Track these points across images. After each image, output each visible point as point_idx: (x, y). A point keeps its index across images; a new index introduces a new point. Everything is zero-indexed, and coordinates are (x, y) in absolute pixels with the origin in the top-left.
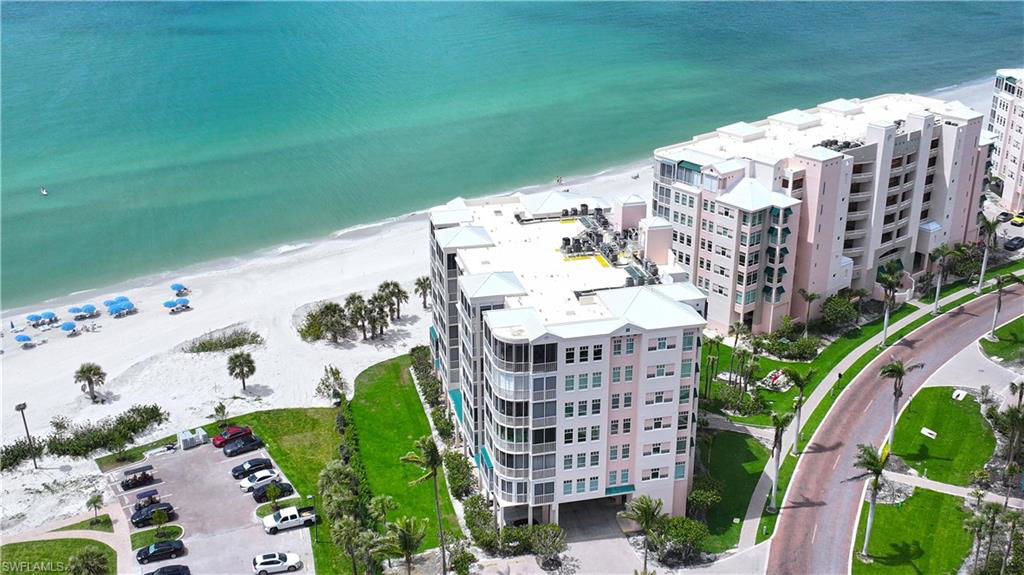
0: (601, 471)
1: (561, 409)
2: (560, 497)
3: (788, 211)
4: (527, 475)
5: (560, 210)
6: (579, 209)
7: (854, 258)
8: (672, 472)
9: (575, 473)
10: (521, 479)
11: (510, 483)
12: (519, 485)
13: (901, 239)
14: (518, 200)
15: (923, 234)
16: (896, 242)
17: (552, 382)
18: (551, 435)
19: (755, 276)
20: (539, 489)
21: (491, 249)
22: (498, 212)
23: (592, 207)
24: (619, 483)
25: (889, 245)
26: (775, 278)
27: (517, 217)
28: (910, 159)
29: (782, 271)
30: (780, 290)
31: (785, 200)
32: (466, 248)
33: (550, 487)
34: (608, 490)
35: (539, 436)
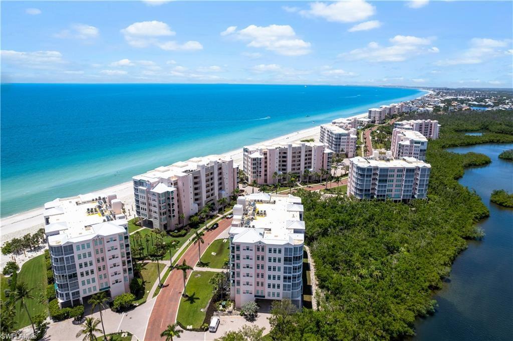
0: (96, 284)
1: (78, 266)
2: (82, 295)
3: (172, 192)
4: (68, 290)
5: (91, 199)
6: (98, 198)
7: (198, 204)
8: (123, 280)
9: (87, 286)
10: (67, 292)
11: (63, 294)
12: (66, 294)
13: (213, 197)
14: (79, 197)
15: (220, 195)
16: (211, 198)
17: (73, 258)
18: (75, 275)
19: (165, 213)
20: (73, 294)
21: (62, 215)
22: (70, 202)
23: (102, 198)
24: (104, 287)
25: (209, 199)
26: (172, 213)
27: (77, 203)
28: (211, 174)
29: (174, 210)
30: (174, 216)
31: (172, 189)
32: (52, 215)
33: (78, 293)
34: (100, 290)
35: (70, 277)
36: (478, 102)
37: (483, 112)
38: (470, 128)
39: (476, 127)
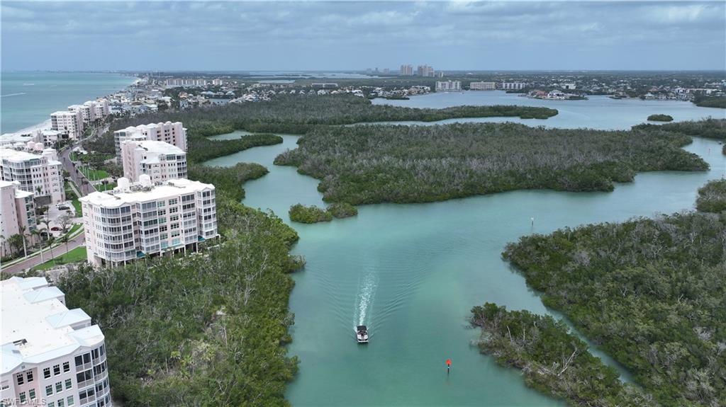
36: (214, 92)
37: (227, 106)
38: (222, 129)
39: (229, 127)
